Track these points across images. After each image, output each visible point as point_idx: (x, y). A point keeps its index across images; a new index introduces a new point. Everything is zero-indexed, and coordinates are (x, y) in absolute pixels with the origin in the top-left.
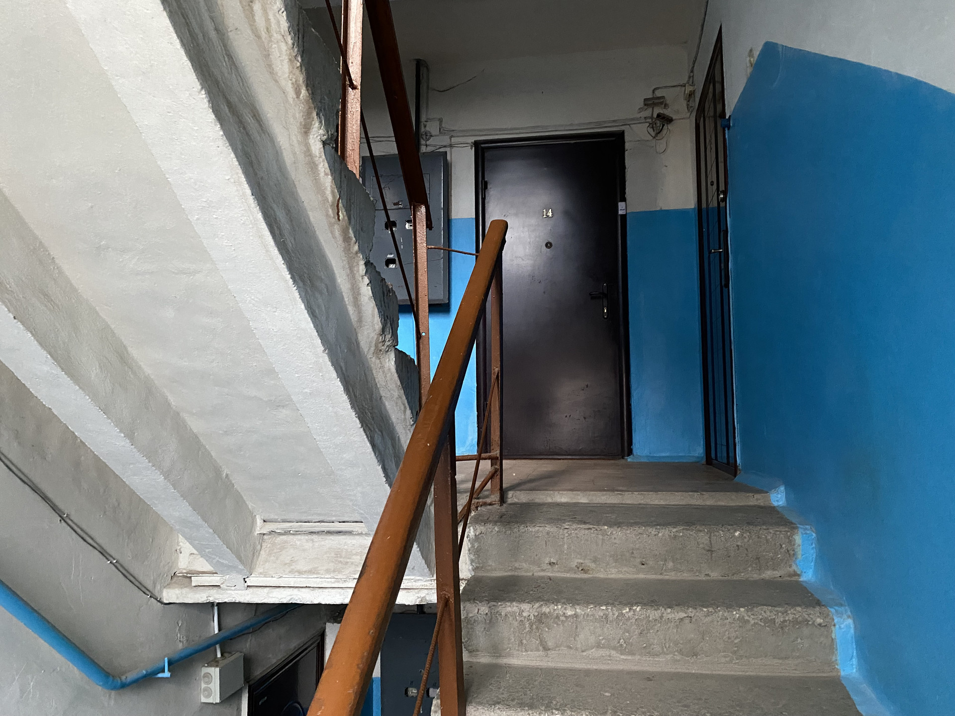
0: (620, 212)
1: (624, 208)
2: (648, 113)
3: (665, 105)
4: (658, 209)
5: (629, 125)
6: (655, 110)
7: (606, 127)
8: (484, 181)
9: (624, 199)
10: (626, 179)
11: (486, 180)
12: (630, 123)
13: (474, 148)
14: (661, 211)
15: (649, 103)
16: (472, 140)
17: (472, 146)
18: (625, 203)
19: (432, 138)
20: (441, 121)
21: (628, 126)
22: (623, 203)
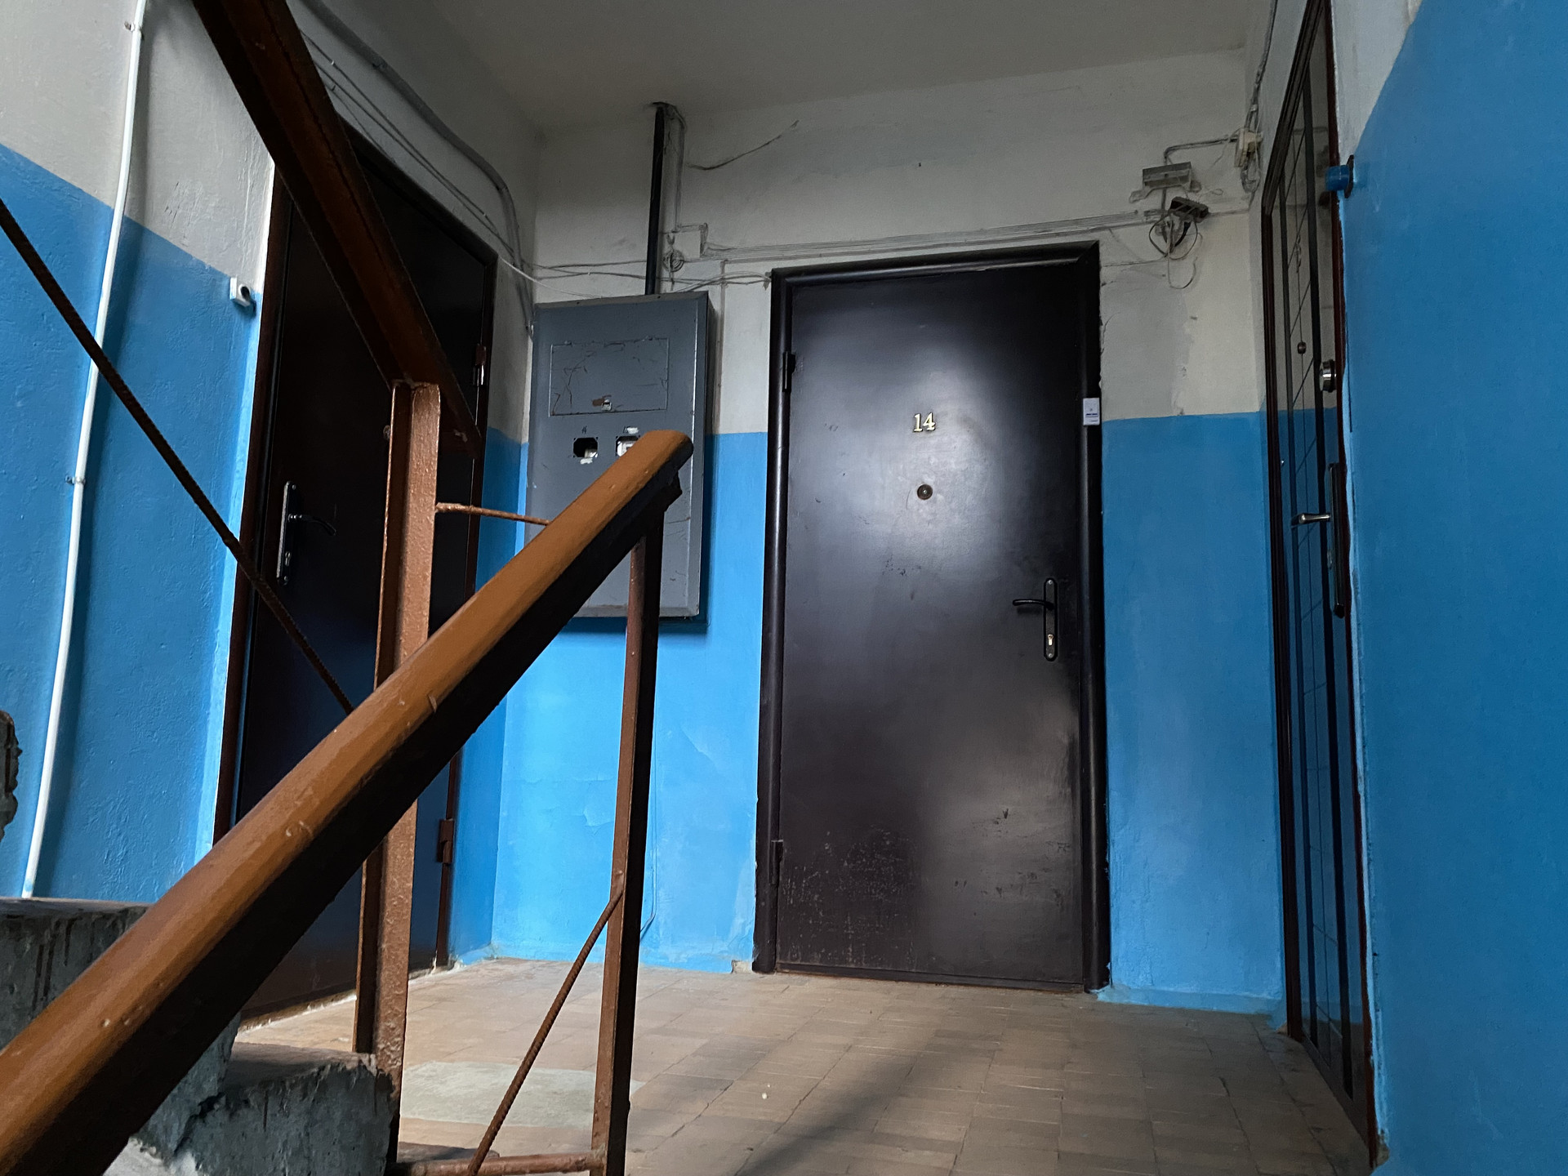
0: (1087, 421)
1: (1096, 411)
2: (1154, 202)
3: (1192, 182)
4: (1176, 413)
5: (1109, 228)
6: (1168, 194)
7: (1058, 235)
8: (790, 355)
9: (1096, 392)
10: (1102, 347)
11: (793, 351)
12: (1110, 225)
13: (769, 285)
14: (1182, 418)
15: (1155, 179)
16: (767, 268)
17: (766, 281)
18: (1098, 399)
19: (685, 265)
20: (704, 228)
21: (1107, 232)
22: (1095, 401)
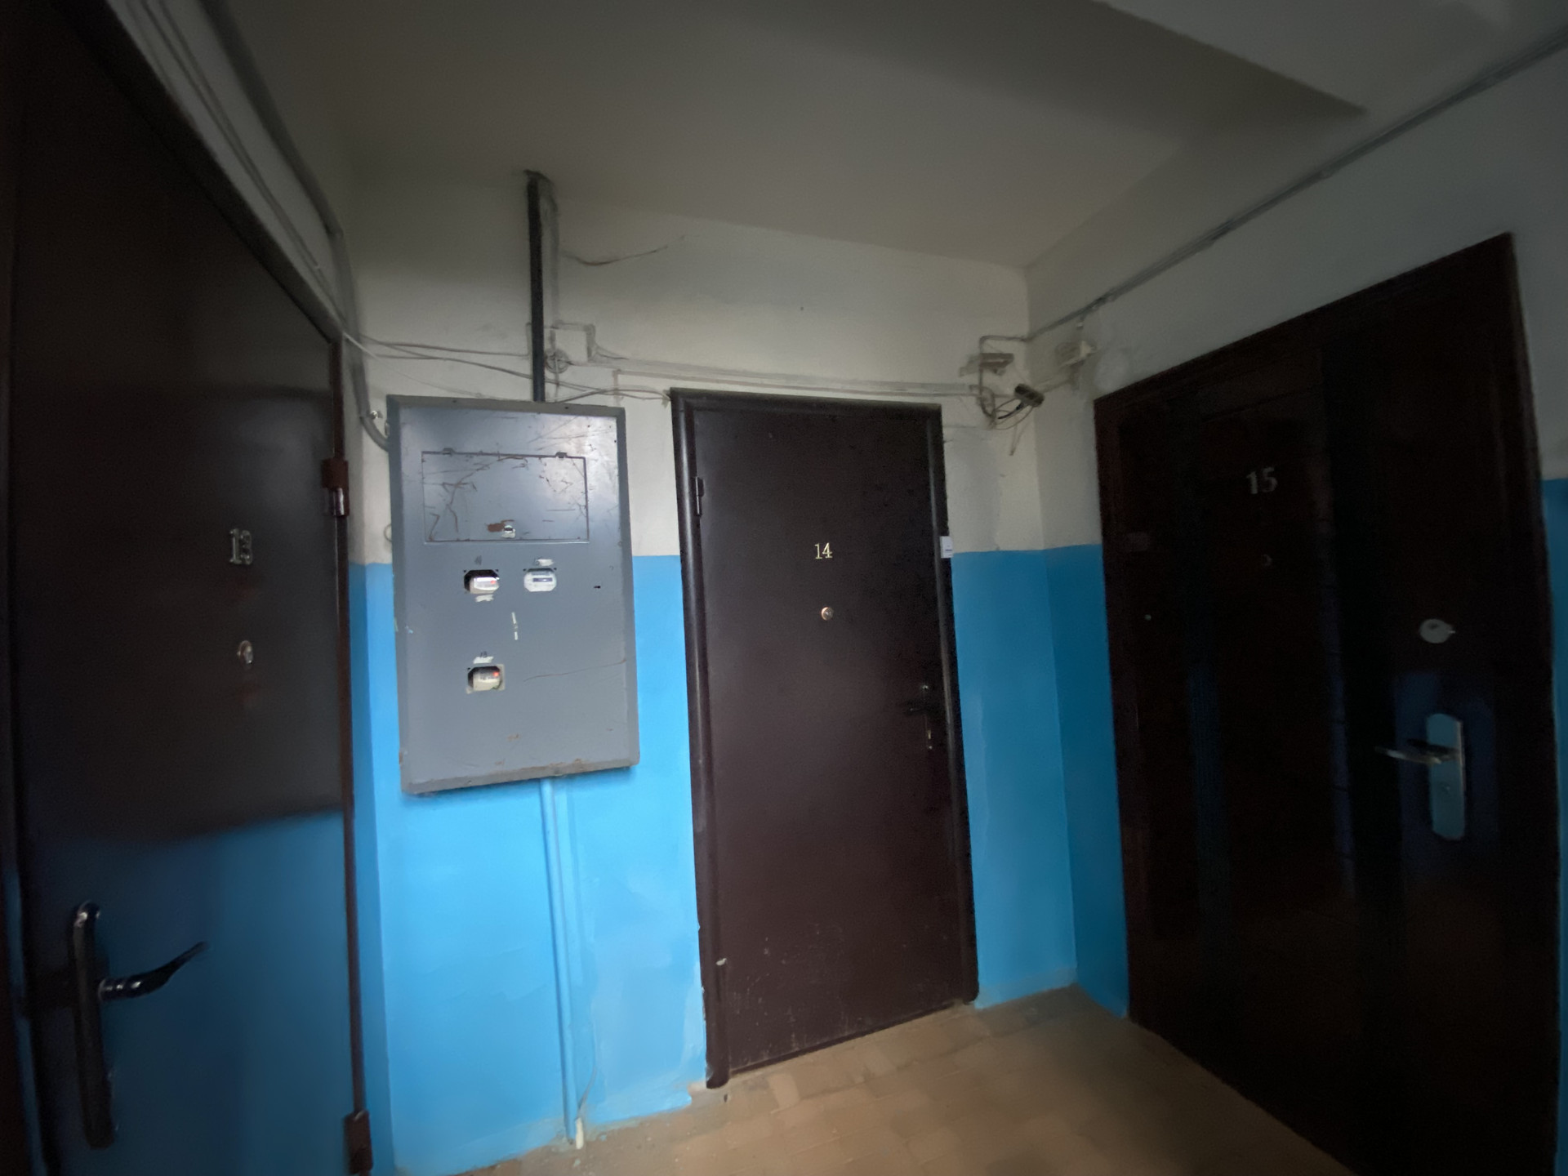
0: (943, 556)
1: (951, 547)
2: (974, 379)
4: (994, 549)
5: (948, 396)
7: (911, 394)
8: (698, 480)
9: (946, 531)
10: (947, 494)
11: (700, 476)
12: (949, 393)
13: (670, 403)
14: (1000, 552)
15: (990, 362)
16: (665, 385)
17: (664, 399)
18: (948, 536)
19: (570, 368)
20: (590, 331)
21: (946, 398)
22: (949, 539)
